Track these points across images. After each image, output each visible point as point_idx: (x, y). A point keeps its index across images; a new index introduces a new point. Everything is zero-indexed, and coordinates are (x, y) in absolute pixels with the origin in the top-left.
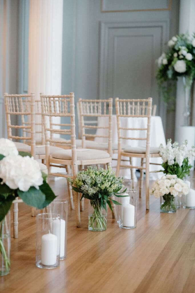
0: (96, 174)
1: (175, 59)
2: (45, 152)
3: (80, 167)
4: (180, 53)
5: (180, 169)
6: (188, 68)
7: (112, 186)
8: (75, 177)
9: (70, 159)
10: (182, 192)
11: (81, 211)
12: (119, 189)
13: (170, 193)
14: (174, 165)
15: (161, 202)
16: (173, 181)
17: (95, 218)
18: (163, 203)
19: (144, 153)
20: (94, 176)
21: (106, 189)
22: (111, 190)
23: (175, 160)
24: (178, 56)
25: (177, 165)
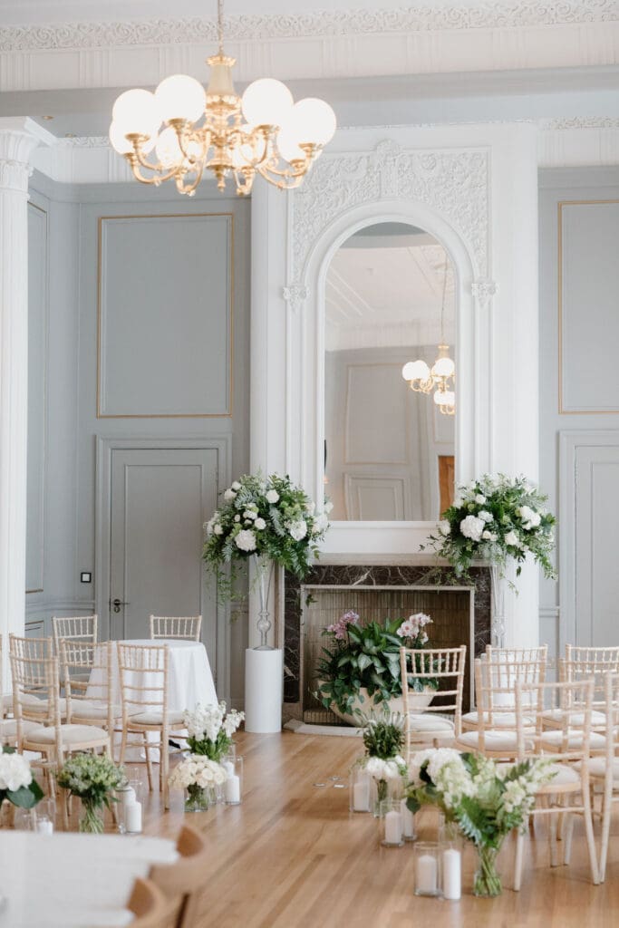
0: (88, 764)
1: (238, 526)
2: (16, 732)
3: (66, 754)
4: (245, 515)
5: (213, 746)
6: (260, 543)
7: (110, 778)
8: (60, 768)
9: (54, 743)
10: (213, 781)
11: (69, 815)
12: (118, 781)
13: (196, 783)
14: (204, 741)
15: (186, 797)
16: (201, 766)
17: (88, 822)
18: (188, 799)
19: (161, 724)
20: (85, 766)
21: (101, 782)
22: (107, 783)
23: (205, 734)
24: (242, 520)
25: (209, 741)
